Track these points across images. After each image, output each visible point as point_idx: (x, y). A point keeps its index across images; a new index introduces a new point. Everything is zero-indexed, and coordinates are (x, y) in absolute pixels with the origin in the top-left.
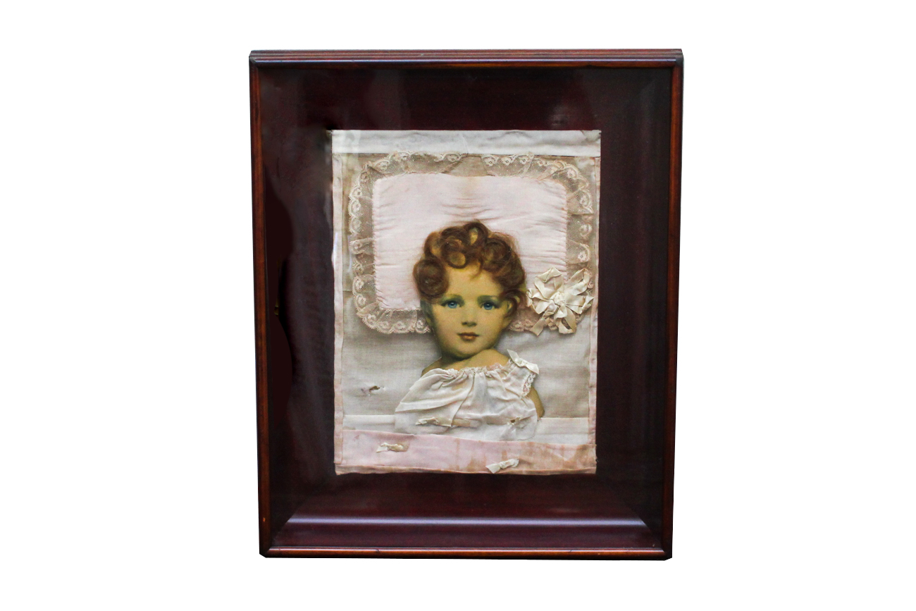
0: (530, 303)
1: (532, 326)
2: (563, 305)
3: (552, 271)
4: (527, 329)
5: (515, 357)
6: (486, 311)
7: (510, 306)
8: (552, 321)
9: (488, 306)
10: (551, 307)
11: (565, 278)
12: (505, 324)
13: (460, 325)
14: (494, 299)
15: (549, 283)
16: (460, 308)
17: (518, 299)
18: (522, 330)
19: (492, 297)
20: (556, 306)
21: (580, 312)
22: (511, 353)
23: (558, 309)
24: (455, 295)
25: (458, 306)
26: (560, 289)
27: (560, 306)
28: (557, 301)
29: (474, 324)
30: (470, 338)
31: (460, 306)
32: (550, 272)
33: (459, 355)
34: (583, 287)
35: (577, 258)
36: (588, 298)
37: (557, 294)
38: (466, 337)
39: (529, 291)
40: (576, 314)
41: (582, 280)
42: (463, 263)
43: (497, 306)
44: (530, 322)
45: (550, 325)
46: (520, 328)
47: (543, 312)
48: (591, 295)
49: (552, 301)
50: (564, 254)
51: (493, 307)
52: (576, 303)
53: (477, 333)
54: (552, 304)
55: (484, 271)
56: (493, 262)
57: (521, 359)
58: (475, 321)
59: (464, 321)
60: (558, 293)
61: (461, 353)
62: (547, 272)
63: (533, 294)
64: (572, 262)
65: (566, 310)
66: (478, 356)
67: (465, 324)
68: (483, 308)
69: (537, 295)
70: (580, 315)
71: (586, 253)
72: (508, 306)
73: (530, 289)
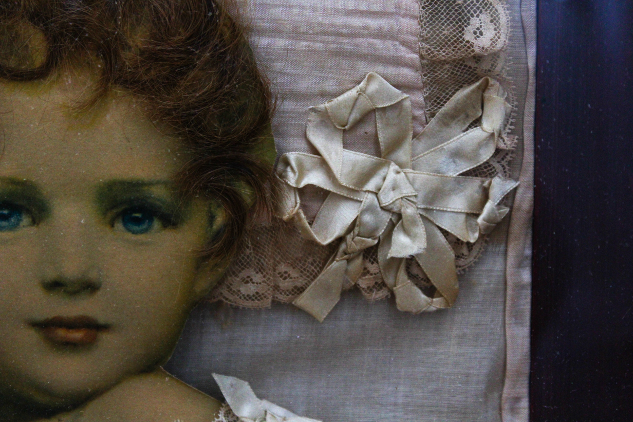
0: (291, 205)
1: (300, 290)
2: (409, 211)
3: (373, 87)
4: (283, 298)
5: (240, 400)
6: (129, 236)
7: (220, 220)
8: (373, 268)
9: (138, 222)
10: (367, 218)
11: (419, 113)
12: (203, 284)
13: (39, 293)
14: (159, 194)
15: (361, 131)
16: (34, 229)
17: (246, 192)
18: (268, 303)
19: (150, 184)
20: (386, 217)
21: (473, 237)
22: (224, 383)
23: (392, 226)
24: (13, 182)
25: (25, 220)
26: (403, 154)
27: (399, 216)
28: (388, 198)
29: (89, 287)
30: (77, 335)
31: (35, 222)
32: (362, 92)
33: (41, 399)
34: (480, 145)
35: (459, 39)
36: (499, 186)
37: (391, 172)
38: (61, 333)
39: (287, 163)
40: (456, 242)
41: (477, 122)
42: (39, 60)
43: (170, 221)
44: (294, 274)
45: (363, 283)
46: (258, 296)
47: (340, 240)
48: (509, 175)
49: (368, 199)
50: (413, 25)
51: (157, 224)
52: (458, 203)
53: (102, 319)
54: (369, 209)
55: (119, 91)
56: (151, 57)
57: (265, 404)
58: (93, 275)
59: (51, 274)
60: (393, 167)
61: (46, 391)
62: (353, 93)
63: (302, 172)
64: (442, 55)
65: (420, 230)
66: (107, 398)
67: (54, 286)
68: (119, 226)
69: (315, 178)
70: (469, 245)
71: (494, 20)
72: (212, 218)
73: (292, 157)
